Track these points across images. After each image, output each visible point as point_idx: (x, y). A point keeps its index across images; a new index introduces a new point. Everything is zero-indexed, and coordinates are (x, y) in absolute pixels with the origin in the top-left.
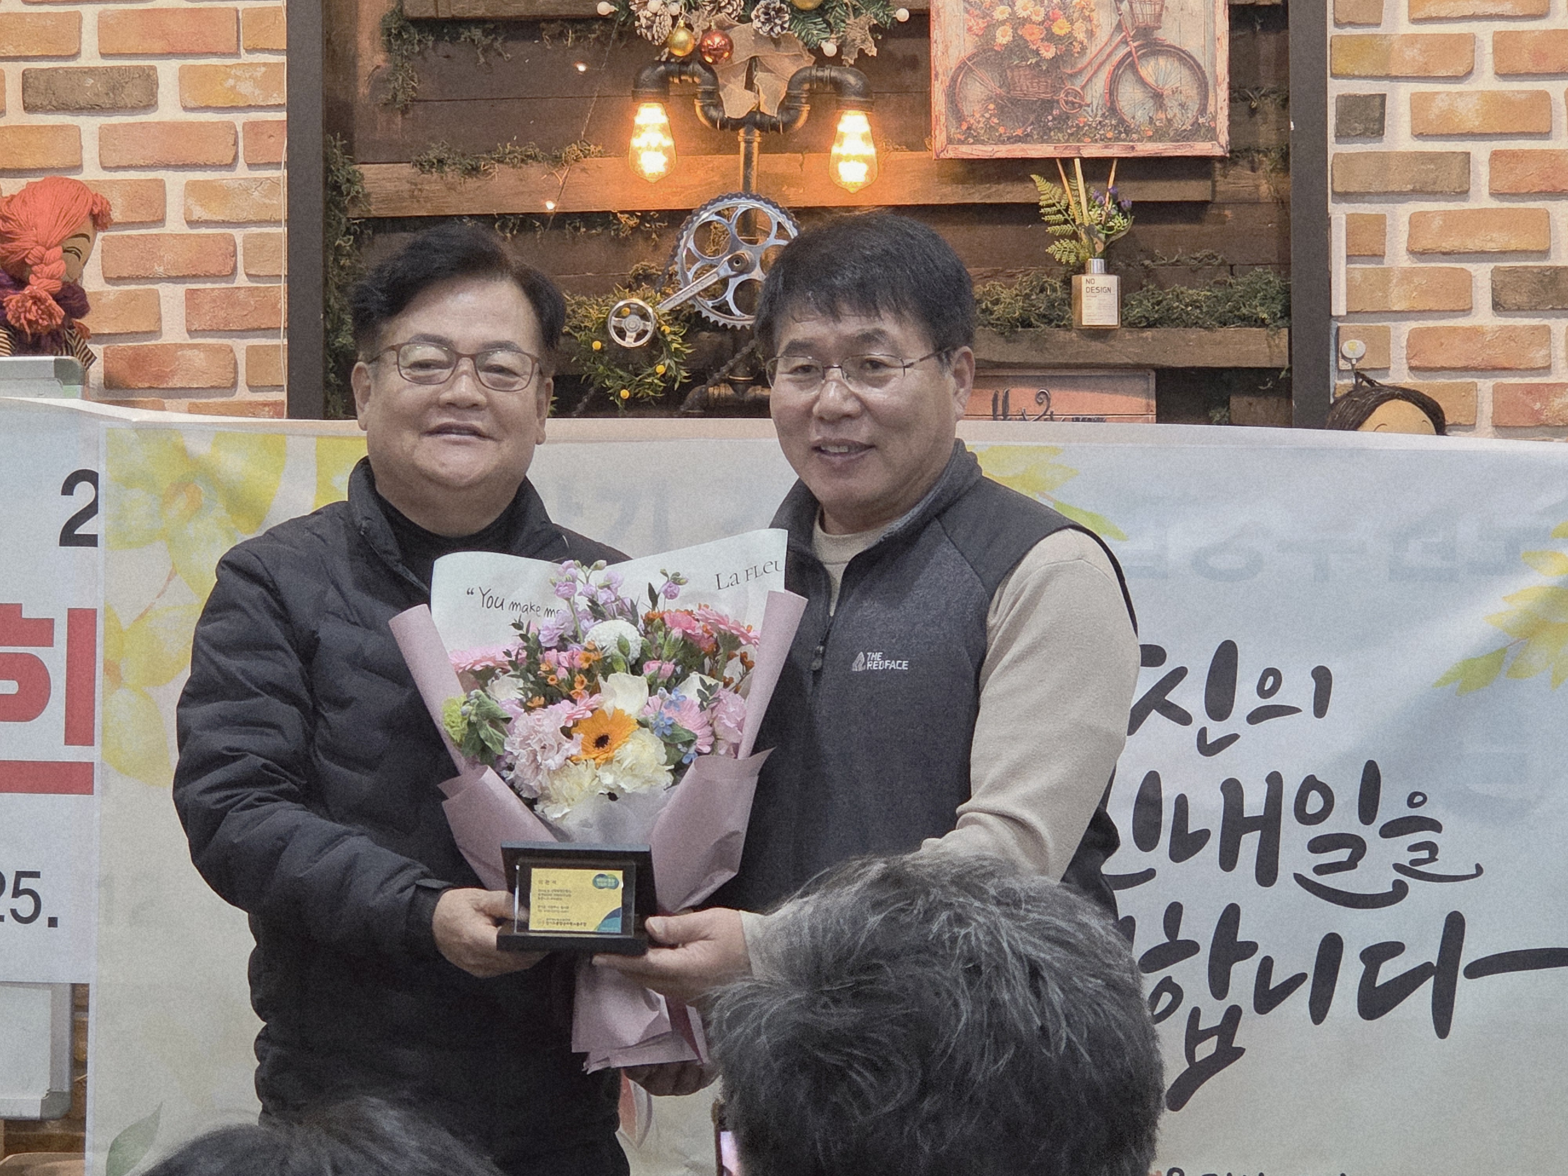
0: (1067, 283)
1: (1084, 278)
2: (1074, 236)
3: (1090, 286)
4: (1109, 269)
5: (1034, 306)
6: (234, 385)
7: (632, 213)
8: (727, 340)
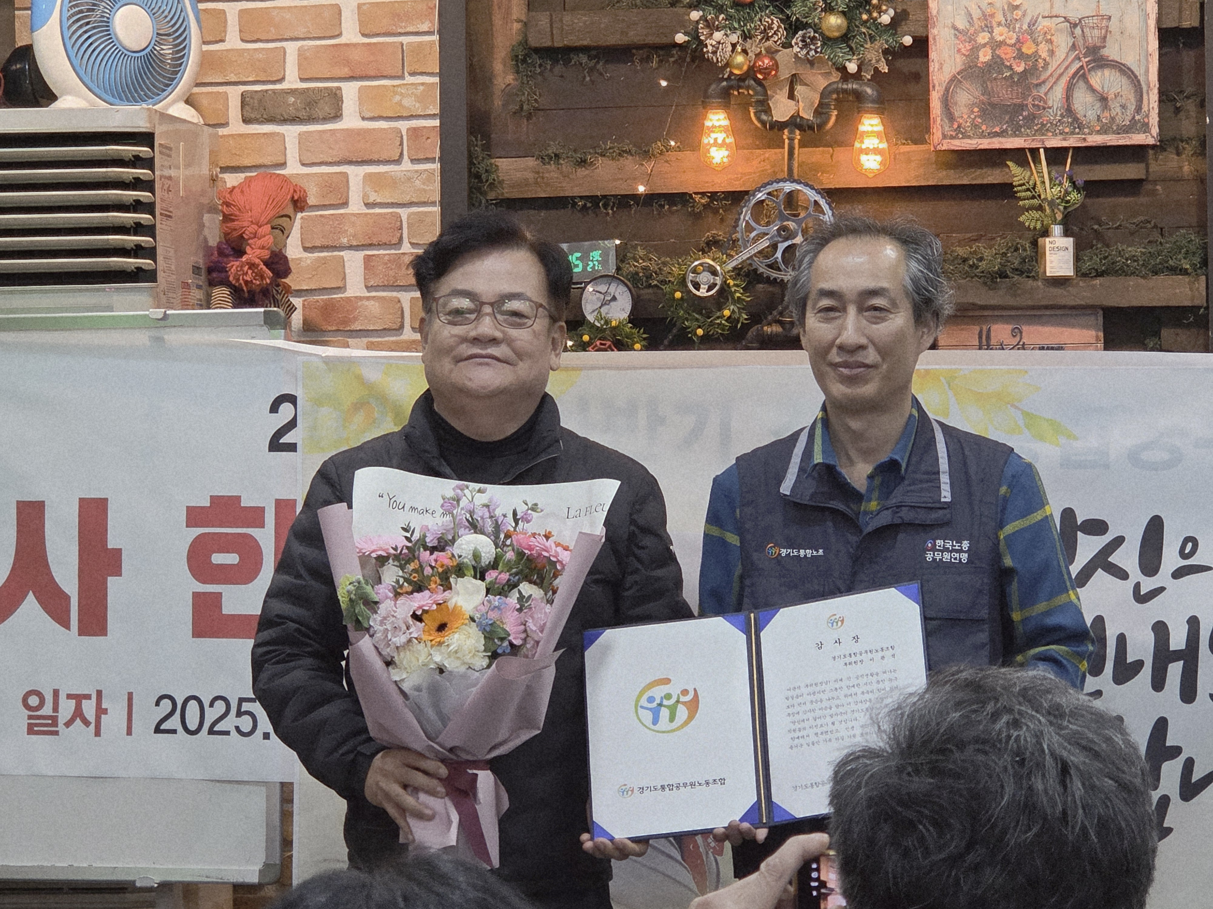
0: (1035, 244)
1: (1047, 240)
2: (1040, 208)
3: (1052, 246)
4: (1067, 233)
5: (1009, 262)
6: (402, 327)
7: (703, 194)
8: (776, 290)
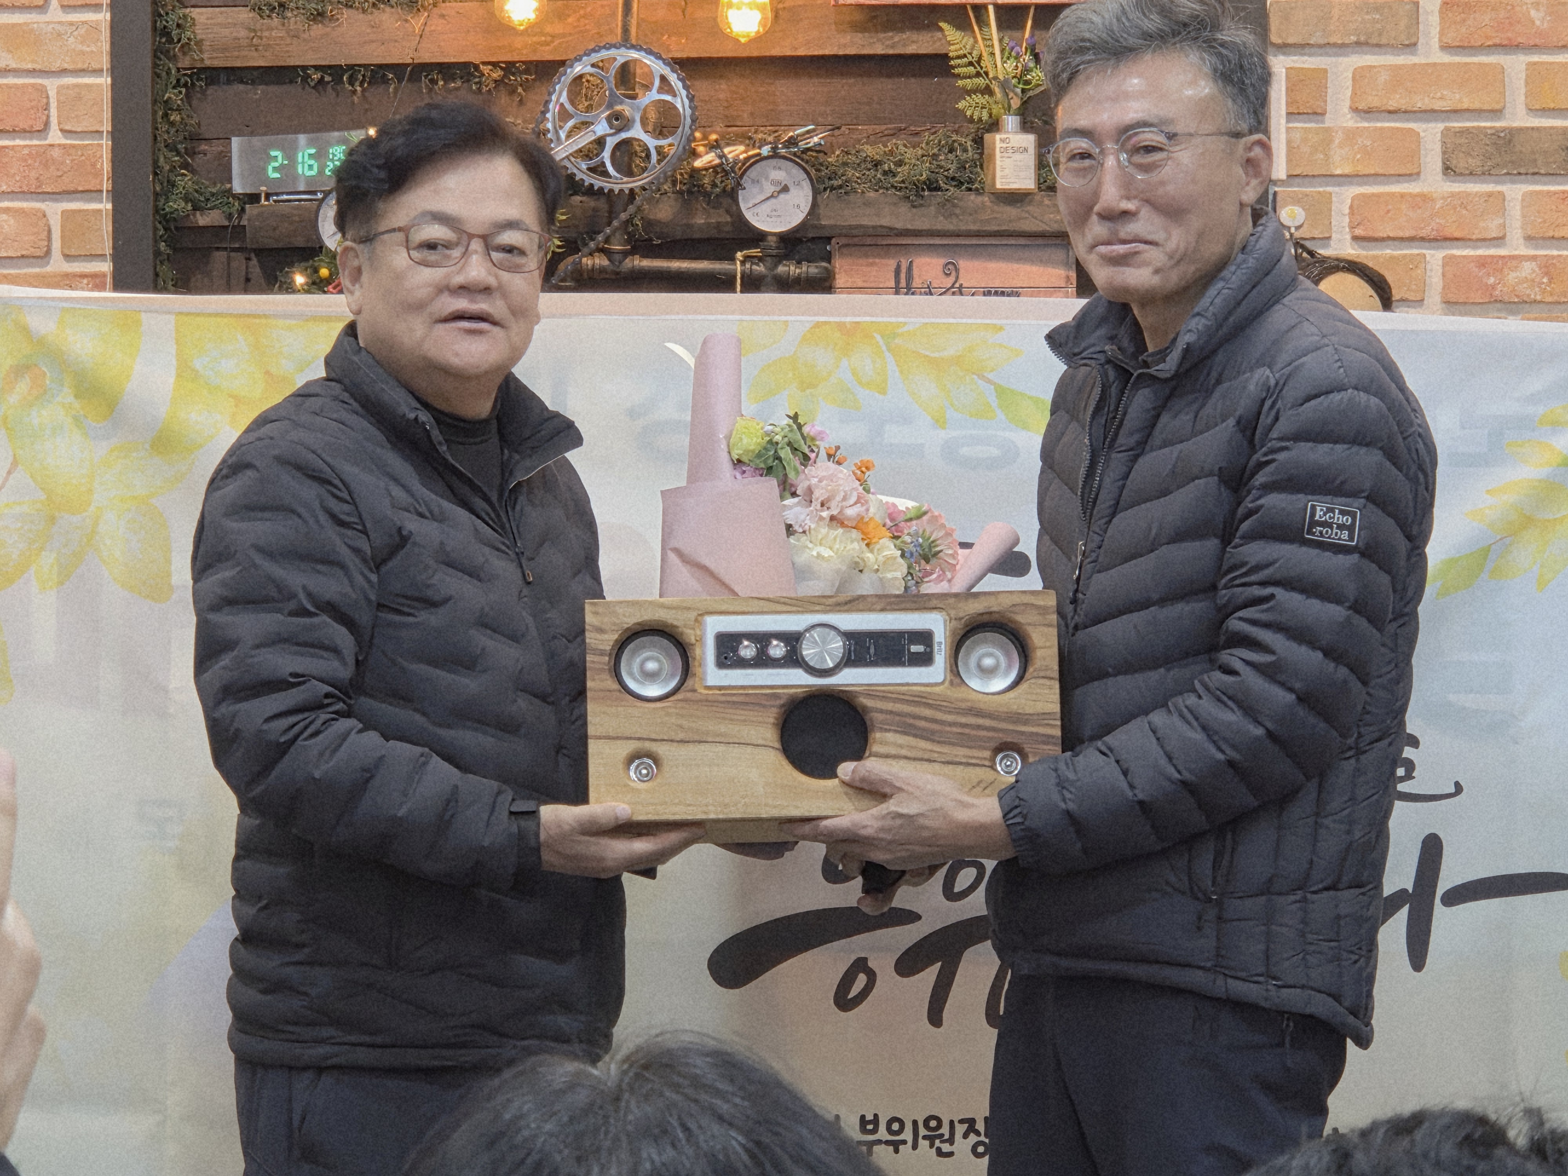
0: (979, 142)
1: (998, 137)
2: (988, 91)
3: (1004, 145)
4: (1026, 127)
5: (941, 167)
6: (48, 253)
7: (495, 65)
8: (602, 204)
